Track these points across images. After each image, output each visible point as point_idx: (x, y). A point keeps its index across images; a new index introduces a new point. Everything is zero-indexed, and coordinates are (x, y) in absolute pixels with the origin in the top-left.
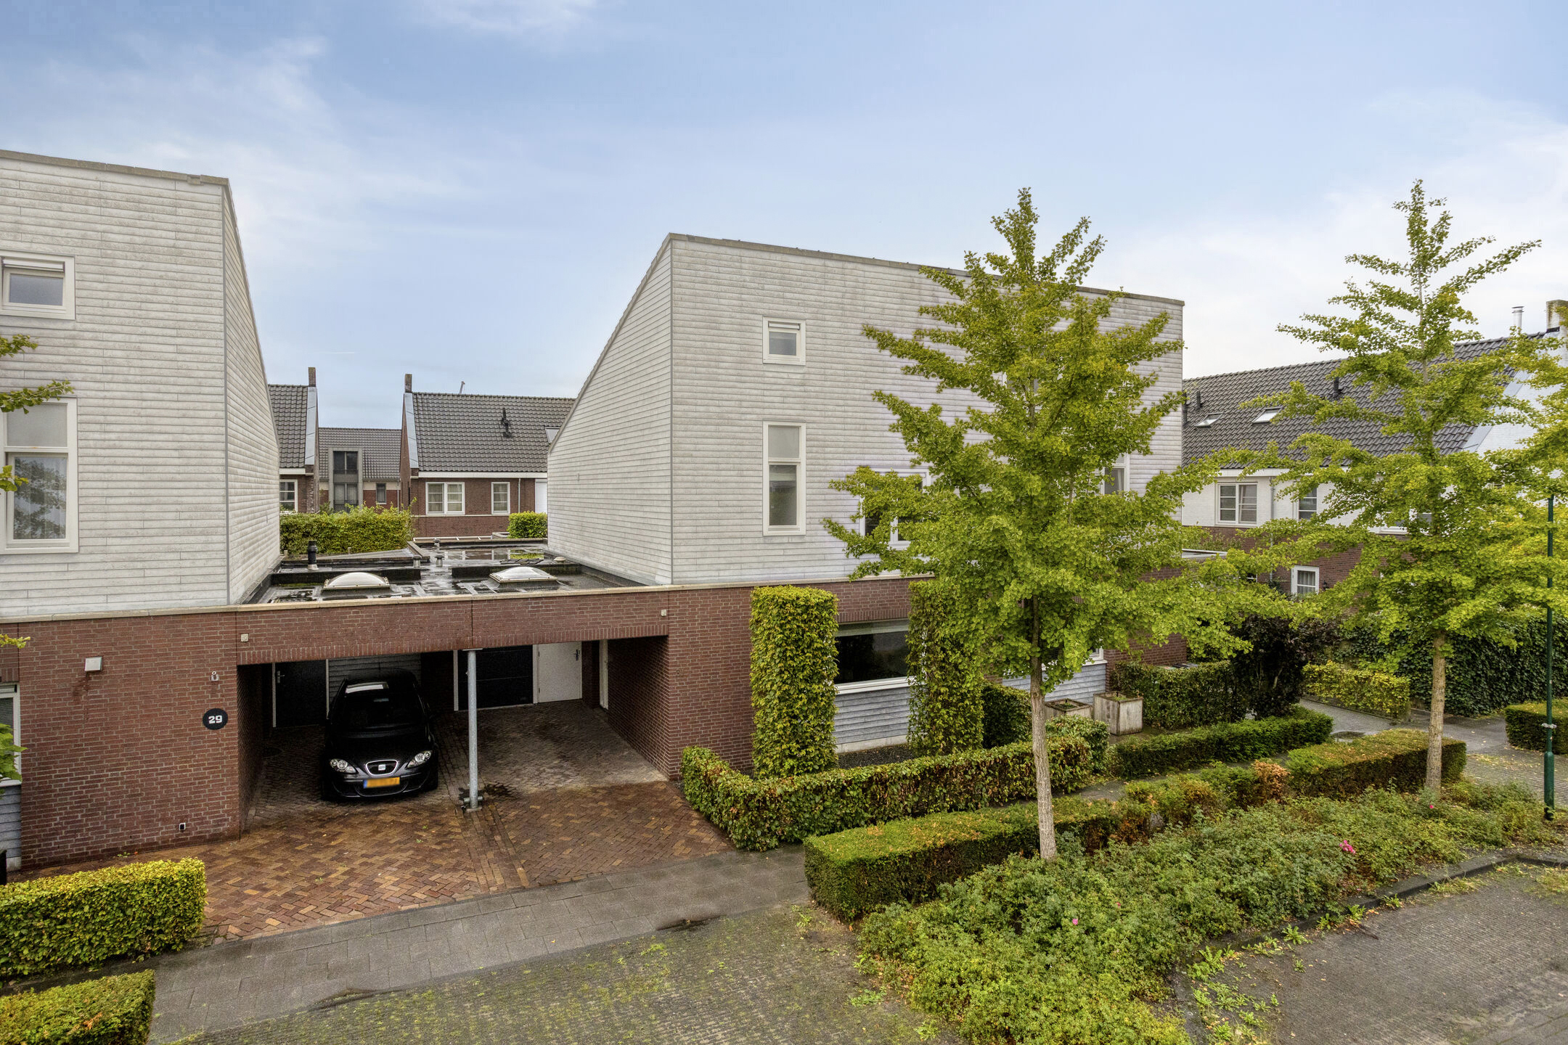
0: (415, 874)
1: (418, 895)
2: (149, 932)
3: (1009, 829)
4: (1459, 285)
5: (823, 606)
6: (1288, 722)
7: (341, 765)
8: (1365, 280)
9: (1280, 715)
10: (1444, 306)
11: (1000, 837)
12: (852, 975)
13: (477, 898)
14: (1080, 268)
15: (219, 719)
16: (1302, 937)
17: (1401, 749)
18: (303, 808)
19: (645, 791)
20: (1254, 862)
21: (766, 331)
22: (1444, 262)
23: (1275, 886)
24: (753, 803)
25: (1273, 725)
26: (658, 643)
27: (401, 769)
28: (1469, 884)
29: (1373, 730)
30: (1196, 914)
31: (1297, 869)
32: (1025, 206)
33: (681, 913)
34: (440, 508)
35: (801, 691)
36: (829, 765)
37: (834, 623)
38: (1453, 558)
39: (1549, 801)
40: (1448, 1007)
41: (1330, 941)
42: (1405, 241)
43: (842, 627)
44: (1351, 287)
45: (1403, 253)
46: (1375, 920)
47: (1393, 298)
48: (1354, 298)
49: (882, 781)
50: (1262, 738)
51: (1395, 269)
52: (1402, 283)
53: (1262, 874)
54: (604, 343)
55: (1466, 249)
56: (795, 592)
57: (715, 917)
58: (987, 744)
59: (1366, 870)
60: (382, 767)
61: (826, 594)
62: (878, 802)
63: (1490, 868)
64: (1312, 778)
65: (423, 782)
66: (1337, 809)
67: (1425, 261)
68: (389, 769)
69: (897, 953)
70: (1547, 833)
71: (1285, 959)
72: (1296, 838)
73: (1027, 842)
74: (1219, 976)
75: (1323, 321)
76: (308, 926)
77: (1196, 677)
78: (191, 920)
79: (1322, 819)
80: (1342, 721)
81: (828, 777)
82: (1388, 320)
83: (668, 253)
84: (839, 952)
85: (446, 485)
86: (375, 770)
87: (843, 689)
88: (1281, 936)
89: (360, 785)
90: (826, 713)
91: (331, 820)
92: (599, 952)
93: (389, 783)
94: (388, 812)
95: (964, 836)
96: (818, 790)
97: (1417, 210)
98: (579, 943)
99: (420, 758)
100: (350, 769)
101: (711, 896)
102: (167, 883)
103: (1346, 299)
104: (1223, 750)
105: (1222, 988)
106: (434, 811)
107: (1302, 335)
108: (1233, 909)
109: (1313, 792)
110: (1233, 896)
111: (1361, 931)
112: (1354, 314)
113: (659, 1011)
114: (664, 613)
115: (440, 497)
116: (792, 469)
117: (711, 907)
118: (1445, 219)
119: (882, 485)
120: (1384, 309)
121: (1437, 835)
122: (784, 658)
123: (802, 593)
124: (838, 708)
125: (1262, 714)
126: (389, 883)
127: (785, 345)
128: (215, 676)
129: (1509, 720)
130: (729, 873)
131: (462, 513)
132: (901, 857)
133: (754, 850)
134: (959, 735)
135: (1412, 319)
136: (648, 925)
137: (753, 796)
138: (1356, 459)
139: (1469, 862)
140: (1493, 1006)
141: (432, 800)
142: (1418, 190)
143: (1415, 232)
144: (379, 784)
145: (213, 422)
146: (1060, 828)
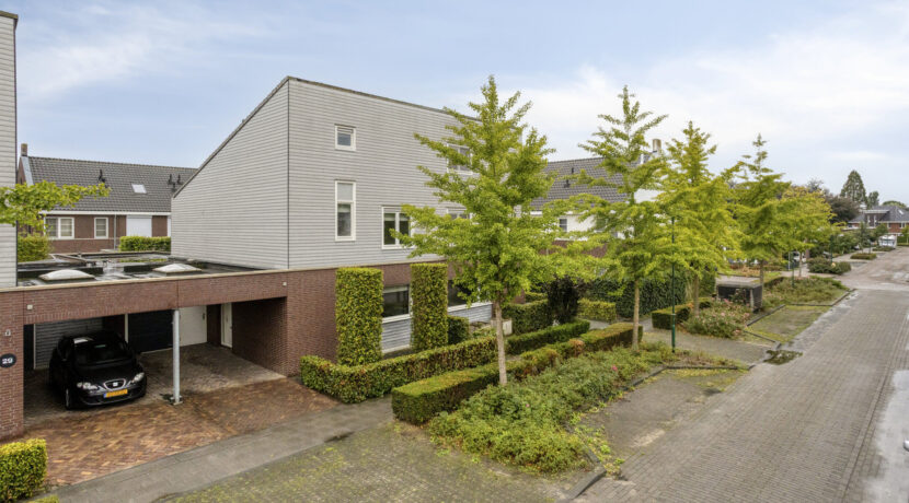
0: (165, 438)
1: (175, 447)
2: (11, 487)
3: (483, 375)
4: (642, 130)
5: (377, 276)
6: (575, 324)
7: (88, 386)
8: (608, 127)
9: (570, 322)
10: (638, 140)
11: (480, 379)
12: (431, 445)
13: (211, 443)
14: (519, 115)
15: (10, 361)
16: (605, 405)
17: (622, 331)
18: (57, 416)
19: (275, 384)
20: (583, 378)
21: (336, 132)
22: (636, 121)
23: (593, 386)
24: (353, 378)
25: (568, 327)
26: (281, 301)
27: (127, 385)
28: (654, 378)
29: (603, 326)
30: (568, 398)
31: (600, 379)
32: (492, 83)
33: (332, 434)
34: (55, 234)
35: (366, 321)
36: (380, 359)
37: (382, 285)
38: (643, 245)
39: (674, 345)
40: (660, 419)
41: (615, 405)
42: (622, 111)
43: (385, 288)
44: (600, 129)
45: (622, 117)
46: (627, 396)
47: (618, 134)
48: (603, 134)
49: (412, 363)
50: (565, 332)
51: (618, 122)
52: (621, 128)
53: (588, 381)
54: (230, 133)
55: (643, 116)
56: (361, 270)
57: (351, 433)
58: (450, 343)
59: (622, 378)
60: (115, 384)
61: (377, 271)
62: (410, 373)
63: (659, 372)
64: (592, 345)
65: (138, 392)
66: (607, 355)
67: (630, 120)
68: (120, 385)
69: (450, 433)
70: (674, 357)
71: (601, 413)
72: (596, 367)
73: (494, 379)
74: (581, 423)
75: (595, 144)
76: (112, 471)
77: (533, 307)
78: (40, 476)
79: (603, 359)
80: (594, 325)
81: (384, 363)
82: (616, 144)
83: (286, 86)
84: (420, 438)
85: (59, 219)
86: (111, 386)
87: (386, 320)
88: (597, 405)
89: (102, 397)
90: (378, 332)
91: (83, 419)
92: (300, 456)
93: (121, 393)
94: (123, 411)
95: (465, 380)
96: (383, 369)
97: (626, 97)
98: (286, 454)
99: (138, 377)
100: (94, 387)
101: (343, 425)
102: (26, 454)
103: (599, 134)
104: (550, 339)
105: (584, 426)
106: (151, 407)
107: (587, 149)
108: (579, 397)
109: (595, 350)
110: (579, 391)
111: (623, 400)
112: (603, 140)
113: (348, 474)
114: (285, 284)
115: (55, 227)
116: (348, 206)
117: (346, 430)
118: (637, 104)
119: (421, 212)
120: (614, 139)
121: (641, 361)
122: (358, 303)
123: (366, 270)
124: (384, 330)
125: (562, 322)
126: (149, 443)
127: (344, 140)
128: (8, 333)
129: (653, 318)
130: (346, 414)
131: (72, 237)
132: (441, 391)
133: (354, 402)
134: (437, 340)
135: (625, 144)
136: (318, 441)
137: (352, 375)
138: (604, 205)
139: (653, 371)
140: (673, 417)
141: (146, 401)
142: (625, 90)
143: (626, 108)
144: (114, 394)
145: (8, 169)
146: (509, 372)
